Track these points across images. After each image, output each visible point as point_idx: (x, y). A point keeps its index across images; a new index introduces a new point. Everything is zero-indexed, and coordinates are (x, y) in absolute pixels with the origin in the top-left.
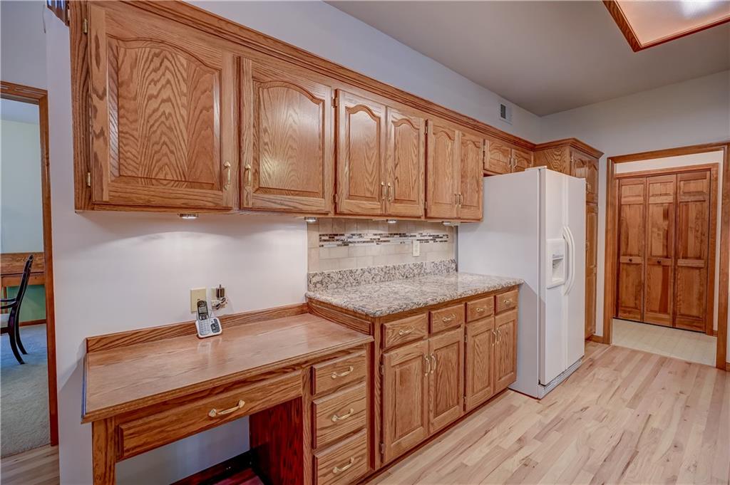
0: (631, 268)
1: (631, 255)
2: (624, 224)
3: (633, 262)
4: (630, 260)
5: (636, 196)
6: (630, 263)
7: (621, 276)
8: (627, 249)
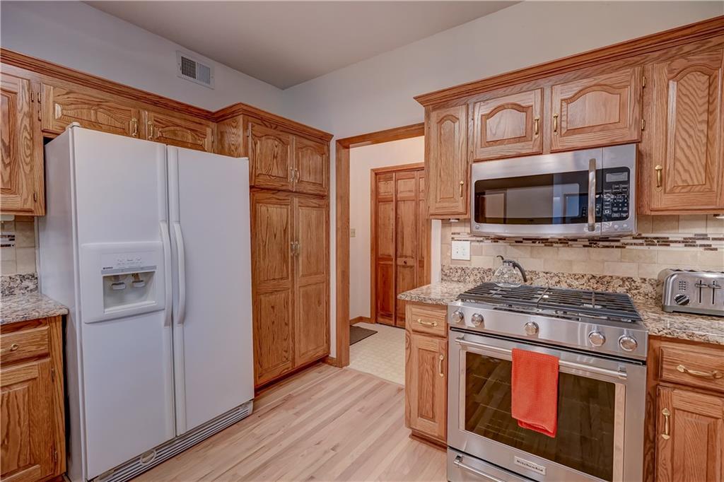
0: (407, 271)
1: (406, 257)
2: (400, 222)
3: (408, 264)
4: (405, 262)
5: (410, 191)
6: (405, 265)
7: (398, 280)
8: (402, 249)
